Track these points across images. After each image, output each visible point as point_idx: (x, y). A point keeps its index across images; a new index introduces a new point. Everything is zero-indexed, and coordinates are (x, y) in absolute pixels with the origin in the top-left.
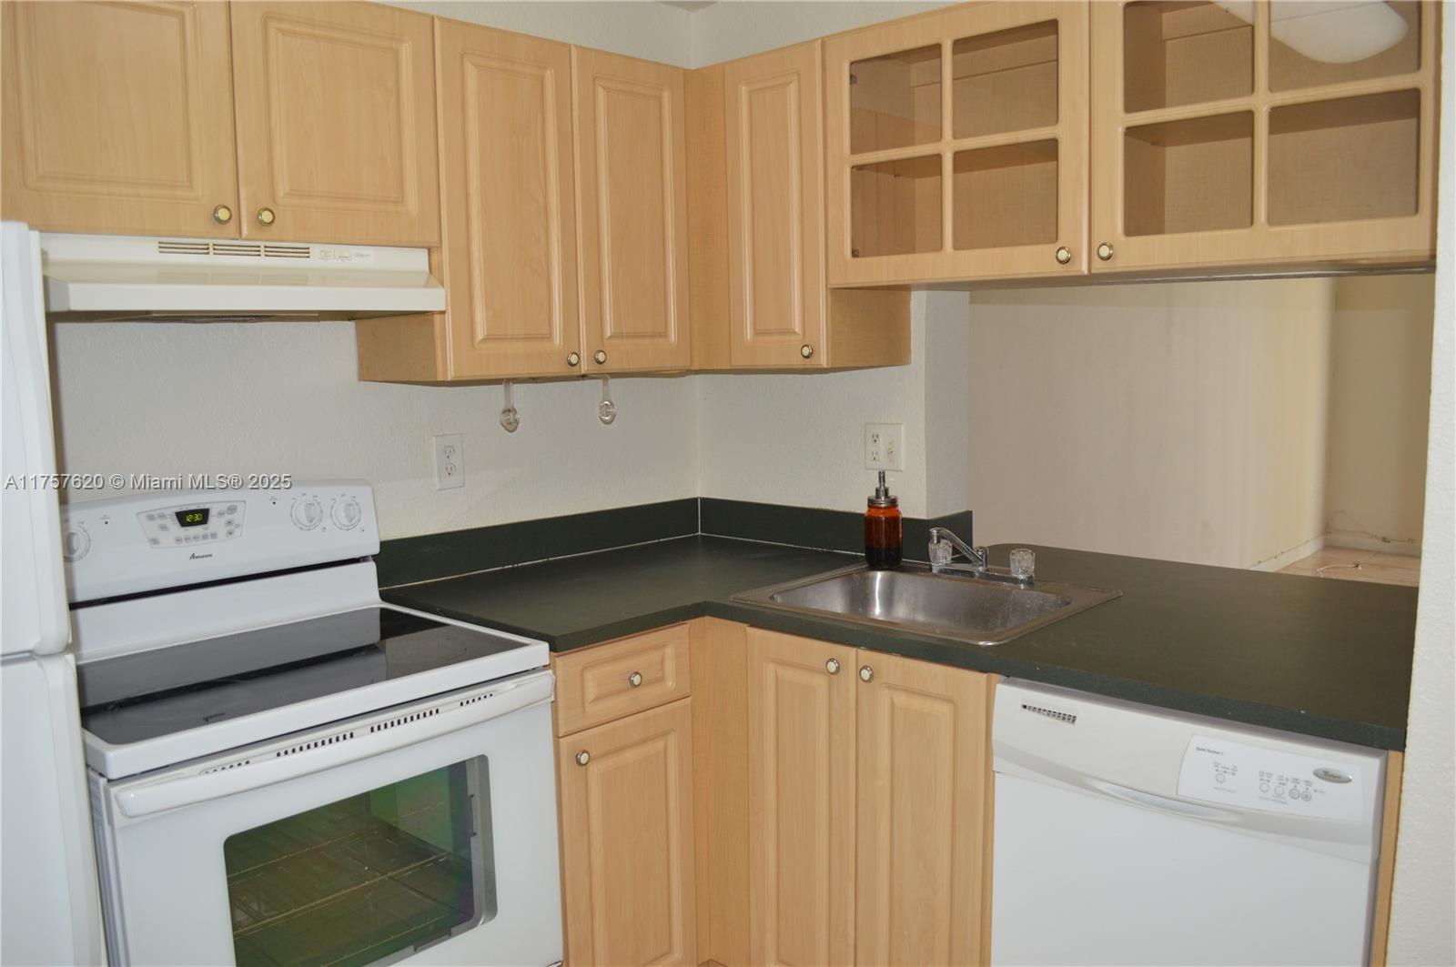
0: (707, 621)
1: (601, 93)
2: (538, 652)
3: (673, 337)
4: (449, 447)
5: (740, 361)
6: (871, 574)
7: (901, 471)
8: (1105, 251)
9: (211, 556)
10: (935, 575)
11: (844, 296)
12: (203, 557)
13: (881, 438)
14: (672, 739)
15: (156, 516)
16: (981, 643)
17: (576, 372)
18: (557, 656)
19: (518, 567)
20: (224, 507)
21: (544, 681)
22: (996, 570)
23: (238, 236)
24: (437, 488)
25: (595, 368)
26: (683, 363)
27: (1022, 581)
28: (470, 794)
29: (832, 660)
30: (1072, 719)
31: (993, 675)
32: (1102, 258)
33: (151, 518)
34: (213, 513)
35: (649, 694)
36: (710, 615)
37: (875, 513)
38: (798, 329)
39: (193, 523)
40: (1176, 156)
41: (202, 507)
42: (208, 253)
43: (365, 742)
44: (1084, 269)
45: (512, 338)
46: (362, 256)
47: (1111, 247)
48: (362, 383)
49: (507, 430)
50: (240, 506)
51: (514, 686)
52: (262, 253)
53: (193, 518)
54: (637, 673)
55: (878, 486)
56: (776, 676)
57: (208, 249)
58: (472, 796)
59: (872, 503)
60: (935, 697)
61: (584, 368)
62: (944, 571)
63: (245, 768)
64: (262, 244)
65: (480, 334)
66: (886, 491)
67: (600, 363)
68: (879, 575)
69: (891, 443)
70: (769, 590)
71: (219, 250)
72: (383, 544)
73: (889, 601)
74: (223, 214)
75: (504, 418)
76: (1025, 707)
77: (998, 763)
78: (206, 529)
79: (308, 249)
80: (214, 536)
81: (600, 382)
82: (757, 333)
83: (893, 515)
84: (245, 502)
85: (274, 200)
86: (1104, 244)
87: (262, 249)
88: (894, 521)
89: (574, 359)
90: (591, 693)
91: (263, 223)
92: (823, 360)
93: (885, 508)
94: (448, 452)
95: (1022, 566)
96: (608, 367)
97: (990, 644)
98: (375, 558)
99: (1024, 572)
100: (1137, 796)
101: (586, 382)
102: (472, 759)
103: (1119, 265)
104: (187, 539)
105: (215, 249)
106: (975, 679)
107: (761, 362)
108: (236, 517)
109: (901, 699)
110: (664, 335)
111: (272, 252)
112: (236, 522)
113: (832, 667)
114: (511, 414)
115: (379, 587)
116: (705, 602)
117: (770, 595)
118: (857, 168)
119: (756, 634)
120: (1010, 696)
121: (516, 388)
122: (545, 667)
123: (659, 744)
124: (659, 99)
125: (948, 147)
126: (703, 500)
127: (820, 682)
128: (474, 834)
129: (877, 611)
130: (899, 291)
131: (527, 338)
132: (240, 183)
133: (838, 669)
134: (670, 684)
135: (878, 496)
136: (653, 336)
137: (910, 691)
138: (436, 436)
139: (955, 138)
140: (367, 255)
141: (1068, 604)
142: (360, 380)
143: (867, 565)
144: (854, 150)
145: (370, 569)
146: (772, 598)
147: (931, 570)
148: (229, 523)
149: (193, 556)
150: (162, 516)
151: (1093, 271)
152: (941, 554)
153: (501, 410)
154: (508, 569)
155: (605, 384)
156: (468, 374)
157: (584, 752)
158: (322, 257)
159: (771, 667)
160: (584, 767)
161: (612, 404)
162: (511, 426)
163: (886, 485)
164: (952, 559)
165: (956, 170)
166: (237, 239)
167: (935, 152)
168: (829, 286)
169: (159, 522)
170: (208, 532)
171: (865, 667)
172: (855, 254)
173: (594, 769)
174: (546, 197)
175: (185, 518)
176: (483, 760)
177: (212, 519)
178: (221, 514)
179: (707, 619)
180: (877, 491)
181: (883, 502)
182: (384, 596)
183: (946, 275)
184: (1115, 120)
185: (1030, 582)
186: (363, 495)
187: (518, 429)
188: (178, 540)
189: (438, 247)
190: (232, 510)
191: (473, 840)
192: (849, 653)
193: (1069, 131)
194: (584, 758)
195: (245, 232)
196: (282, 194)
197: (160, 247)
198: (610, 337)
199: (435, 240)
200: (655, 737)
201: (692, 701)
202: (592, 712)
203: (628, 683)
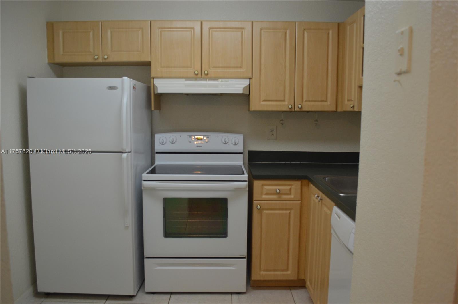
1: (306, 34)
3: (329, 101)
4: (271, 129)
9: (201, 147)
12: (199, 147)
14: (292, 211)
17: (291, 110)
18: (254, 180)
21: (245, 184)
24: (268, 139)
25: (298, 109)
26: (332, 109)
31: (334, 203)
35: (284, 197)
36: (308, 180)
38: (353, 99)
42: (195, 81)
45: (272, 101)
48: (249, 111)
60: (329, 209)
61: (295, 109)
64: (207, 79)
65: (262, 100)
67: (300, 108)
71: (198, 80)
74: (196, 73)
75: (281, 122)
76: (336, 213)
79: (218, 79)
82: (348, 100)
84: (211, 136)
89: (290, 106)
90: (265, 192)
91: (205, 74)
92: (356, 109)
96: (303, 110)
98: (247, 154)
111: (210, 80)
117: (325, 177)
122: (246, 181)
123: (288, 212)
132: (202, 66)
134: (293, 196)
136: (322, 101)
137: (326, 206)
138: (269, 126)
145: (241, 156)
149: (197, 146)
154: (287, 163)
156: (257, 109)
158: (221, 81)
166: (201, 78)
168: (358, 86)
169: (192, 138)
174: (285, 63)
186: (241, 137)
190: (208, 138)
192: (320, 193)
194: (259, 207)
195: (203, 76)
196: (211, 68)
197: (185, 80)
198: (306, 101)
199: (250, 76)
200: (286, 209)
201: (301, 202)
202: (264, 197)
203: (276, 192)
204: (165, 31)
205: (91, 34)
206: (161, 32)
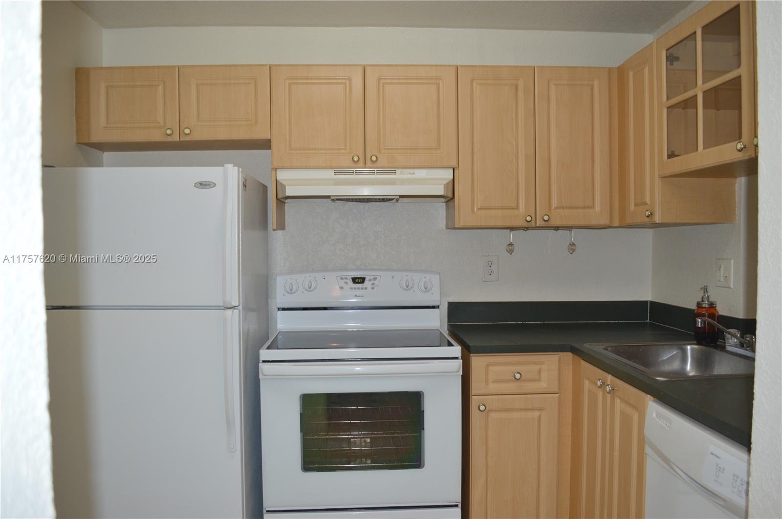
1: (553, 87)
2: (454, 350)
3: (597, 208)
4: (491, 262)
5: (629, 221)
7: (731, 288)
9: (363, 296)
12: (360, 296)
13: (722, 266)
14: (545, 413)
15: (344, 278)
18: (473, 356)
20: (372, 277)
24: (482, 280)
25: (543, 224)
26: (604, 222)
28: (422, 410)
29: (600, 380)
33: (342, 279)
34: (367, 279)
35: (527, 386)
36: (571, 352)
37: (700, 309)
38: (648, 201)
39: (358, 283)
41: (362, 276)
44: (753, 154)
45: (495, 209)
46: (419, 173)
48: (447, 230)
49: (510, 254)
50: (378, 278)
52: (376, 173)
53: (358, 280)
54: (519, 374)
56: (588, 387)
57: (353, 173)
59: (699, 305)
60: (634, 408)
61: (538, 223)
64: (376, 169)
65: (476, 206)
66: (709, 298)
67: (545, 221)
71: (358, 173)
74: (356, 159)
77: (647, 448)
78: (363, 285)
79: (395, 171)
80: (366, 288)
82: (636, 205)
83: (712, 312)
84: (381, 276)
85: (379, 152)
87: (376, 172)
88: (713, 316)
89: (527, 219)
90: (491, 377)
91: (373, 161)
92: (657, 219)
93: (708, 308)
94: (489, 264)
96: (552, 224)
104: (355, 289)
105: (356, 172)
108: (376, 282)
109: (622, 406)
110: (592, 207)
111: (379, 173)
112: (376, 284)
113: (599, 383)
114: (511, 246)
118: (668, 108)
119: (583, 364)
122: (457, 358)
123: (536, 414)
124: (593, 85)
125: (699, 92)
126: (651, 302)
131: (503, 208)
132: (366, 146)
134: (544, 384)
135: (702, 301)
136: (584, 208)
137: (625, 402)
138: (484, 256)
139: (703, 83)
144: (668, 98)
145: (445, 311)
147: (725, 347)
148: (373, 284)
149: (356, 296)
150: (346, 278)
154: (520, 323)
156: (469, 224)
157: (482, 405)
158: (400, 174)
159: (587, 382)
160: (483, 413)
162: (511, 252)
166: (365, 168)
167: (695, 94)
168: (659, 177)
169: (345, 281)
170: (364, 287)
172: (671, 156)
174: (517, 141)
175: (355, 280)
177: (366, 282)
178: (370, 280)
181: (706, 304)
183: (699, 165)
186: (435, 279)
188: (351, 288)
189: (458, 168)
190: (375, 279)
192: (609, 378)
193: (745, 71)
194: (482, 408)
195: (367, 165)
197: (334, 173)
198: (555, 208)
199: (454, 164)
200: (533, 409)
201: (560, 396)
202: (493, 387)
203: (513, 378)
204: (297, 83)
205: (160, 88)
206: (290, 84)
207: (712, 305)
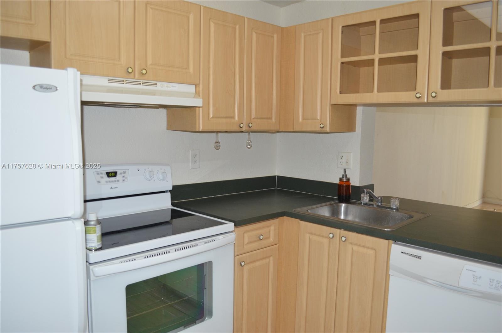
0: (285, 218)
1: (254, 34)
2: (230, 226)
3: (274, 119)
4: (195, 154)
5: (297, 128)
6: (340, 204)
7: (351, 169)
8: (434, 94)
9: (117, 188)
10: (362, 206)
11: (336, 107)
12: (114, 188)
13: (343, 156)
14: (271, 258)
15: (100, 173)
16: (386, 230)
17: (241, 129)
18: (236, 228)
19: (216, 197)
20: (122, 171)
21: (232, 236)
22: (385, 204)
23: (134, 78)
24: (191, 168)
25: (248, 129)
26: (277, 128)
27: (395, 209)
28: (205, 274)
29: (331, 233)
30: (420, 258)
31: (390, 241)
32: (433, 97)
33: (98, 174)
34: (118, 173)
35: (265, 243)
36: (286, 216)
37: (342, 183)
38: (319, 117)
39: (112, 176)
40: (456, 62)
41: (115, 171)
42: (124, 83)
43: (173, 255)
44: (426, 101)
45: (221, 117)
46: (174, 87)
47: (436, 93)
48: (168, 131)
49: (216, 149)
50: (127, 171)
51: (222, 237)
52: (141, 84)
53: (112, 174)
54: (261, 235)
55: (343, 174)
56: (310, 238)
57: (124, 82)
58: (205, 275)
59: (341, 180)
60: (369, 248)
61: (244, 129)
62: (365, 204)
63: (134, 262)
64: (142, 81)
65: (211, 116)
66: (346, 176)
67: (250, 127)
68: (343, 205)
69: (347, 159)
70: (306, 208)
71: (128, 82)
72: (174, 187)
73: (346, 214)
74: (130, 70)
75: (215, 145)
76: (402, 252)
77: (391, 272)
78: (116, 178)
79: (156, 83)
80: (118, 181)
81: (247, 134)
82: (303, 119)
83: (348, 184)
84: (129, 170)
85: (147, 67)
86: (433, 92)
87: (141, 83)
88: (348, 186)
89: (241, 125)
90: (246, 240)
91: (143, 74)
92: (328, 130)
93: (345, 182)
94: (195, 156)
95: (395, 204)
96: (252, 129)
97: (388, 230)
98: (170, 191)
99: (396, 206)
100: (443, 286)
101: (243, 134)
102: (206, 263)
103: (439, 99)
104: (110, 182)
105: (126, 82)
106: (384, 242)
107: (304, 129)
108: (126, 175)
109: (355, 248)
110: (271, 118)
111: (145, 84)
112: (126, 177)
113: (331, 236)
114: (218, 144)
115: (171, 201)
116: (284, 211)
117: (307, 210)
118: (342, 63)
119: (303, 223)
120: (397, 249)
121: (220, 135)
122: (232, 231)
123: (267, 260)
124: (273, 37)
125: (377, 57)
126: (278, 177)
127: (326, 241)
128: (205, 288)
129: (342, 217)
130: (352, 107)
131: (226, 117)
132: (136, 60)
133: (333, 236)
134: (272, 239)
135: (343, 177)
136: (267, 119)
137: (358, 245)
138: (191, 150)
139: (379, 53)
140: (176, 87)
141: (412, 217)
142: (167, 130)
143: (338, 201)
144: (342, 56)
145: (169, 194)
146: (307, 211)
147: (361, 204)
148: (124, 177)
149: (111, 188)
150: (101, 173)
151: (429, 101)
152: (365, 198)
153: (214, 142)
154: (212, 197)
155: (249, 135)
156: (206, 129)
157: (243, 261)
158: (161, 86)
159: (308, 235)
160: (242, 267)
161: (251, 141)
162: (218, 148)
163: (346, 174)
164: (369, 200)
165: (379, 65)
166: (133, 79)
167: (372, 58)
168: (331, 104)
169: (101, 175)
171: (343, 236)
172: (341, 93)
173: (246, 268)
174: (235, 68)
175: (109, 174)
176: (210, 263)
177: (118, 175)
178: (121, 174)
179: (285, 217)
180: (343, 175)
181: (345, 179)
182: (173, 204)
183: (375, 101)
184: (439, 49)
185: (397, 209)
186: (168, 169)
187: (220, 149)
188: (107, 182)
189: (199, 85)
190: (125, 172)
191: (205, 290)
192: (338, 231)
193: (422, 53)
194: (243, 264)
195: (137, 76)
196: (149, 64)
197: (108, 81)
198: (254, 118)
199: (197, 81)
200: (266, 258)
201: (279, 246)
202: (246, 248)
203: (258, 238)
207: (348, 180)
